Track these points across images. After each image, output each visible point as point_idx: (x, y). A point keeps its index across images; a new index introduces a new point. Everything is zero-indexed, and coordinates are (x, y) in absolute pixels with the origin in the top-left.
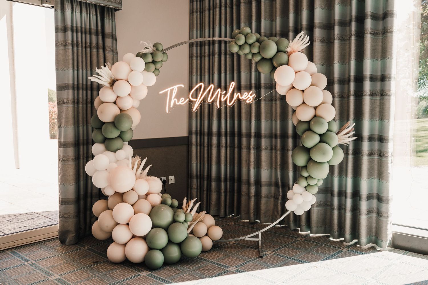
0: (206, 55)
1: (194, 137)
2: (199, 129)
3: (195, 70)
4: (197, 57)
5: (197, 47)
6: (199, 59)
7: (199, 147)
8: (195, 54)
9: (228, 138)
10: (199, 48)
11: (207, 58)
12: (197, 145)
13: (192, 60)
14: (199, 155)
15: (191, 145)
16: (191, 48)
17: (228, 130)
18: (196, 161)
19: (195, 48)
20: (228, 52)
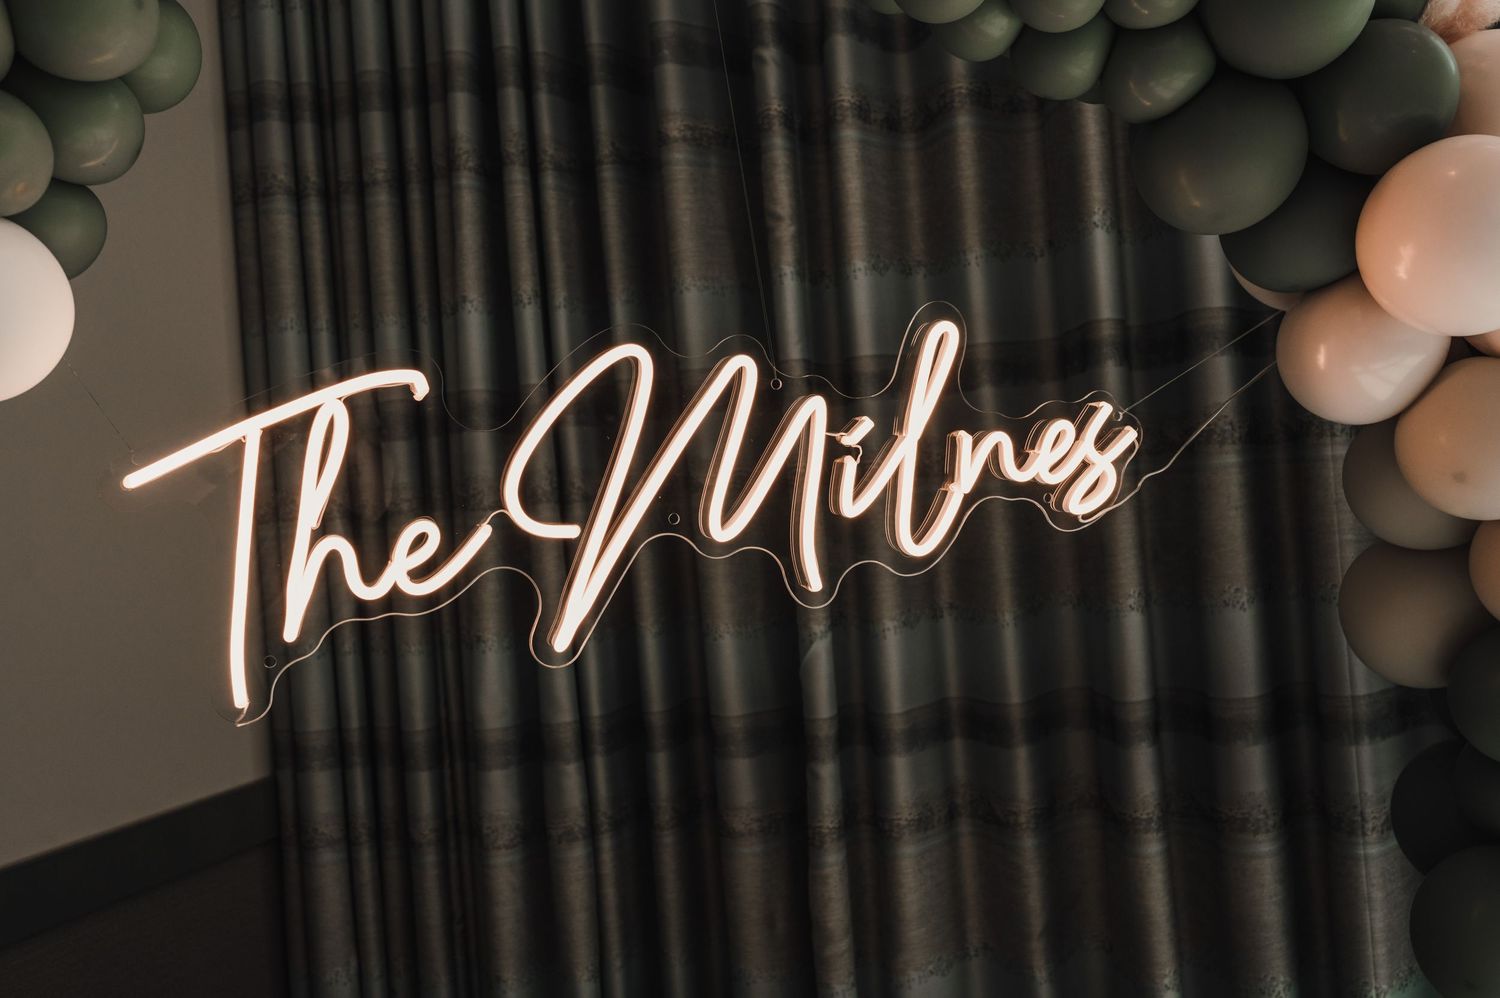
0: (380, 176)
1: (322, 785)
2: (354, 722)
3: (288, 288)
4: (298, 196)
5: (291, 119)
6: (314, 207)
7: (365, 855)
8: (282, 176)
9: (600, 763)
10: (307, 129)
11: (382, 201)
12: (349, 842)
13: (260, 218)
14: (370, 910)
15: (306, 848)
16: (242, 135)
17: (596, 709)
18: (354, 963)
19: (275, 132)
20: (550, 151)
